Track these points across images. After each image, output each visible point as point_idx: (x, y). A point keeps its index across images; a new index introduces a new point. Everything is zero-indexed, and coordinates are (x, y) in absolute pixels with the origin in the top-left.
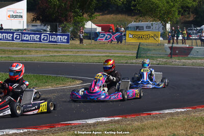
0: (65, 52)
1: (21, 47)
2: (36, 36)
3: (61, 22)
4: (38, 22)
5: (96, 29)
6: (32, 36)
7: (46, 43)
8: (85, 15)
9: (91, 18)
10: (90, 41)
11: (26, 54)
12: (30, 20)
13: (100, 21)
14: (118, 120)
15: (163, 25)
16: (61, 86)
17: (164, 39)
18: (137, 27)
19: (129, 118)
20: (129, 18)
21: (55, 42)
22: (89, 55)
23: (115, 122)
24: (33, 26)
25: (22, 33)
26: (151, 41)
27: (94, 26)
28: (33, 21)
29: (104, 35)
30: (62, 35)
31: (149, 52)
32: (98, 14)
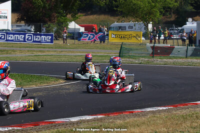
0: (49, 51)
1: (5, 47)
2: (21, 36)
3: (45, 22)
4: (23, 22)
5: (79, 29)
6: (16, 36)
7: (30, 43)
8: (69, 16)
9: (74, 19)
10: (73, 41)
11: (10, 54)
12: (14, 20)
13: (83, 21)
14: (101, 119)
15: (145, 25)
16: (45, 85)
17: (146, 39)
18: (120, 27)
19: (112, 116)
20: (112, 18)
21: (39, 42)
22: (73, 54)
23: (98, 120)
24: (17, 26)
25: (7, 33)
26: (133, 41)
27: (77, 26)
28: (18, 21)
29: (88, 35)
30: (46, 35)
31: (131, 52)
32: (81, 14)
